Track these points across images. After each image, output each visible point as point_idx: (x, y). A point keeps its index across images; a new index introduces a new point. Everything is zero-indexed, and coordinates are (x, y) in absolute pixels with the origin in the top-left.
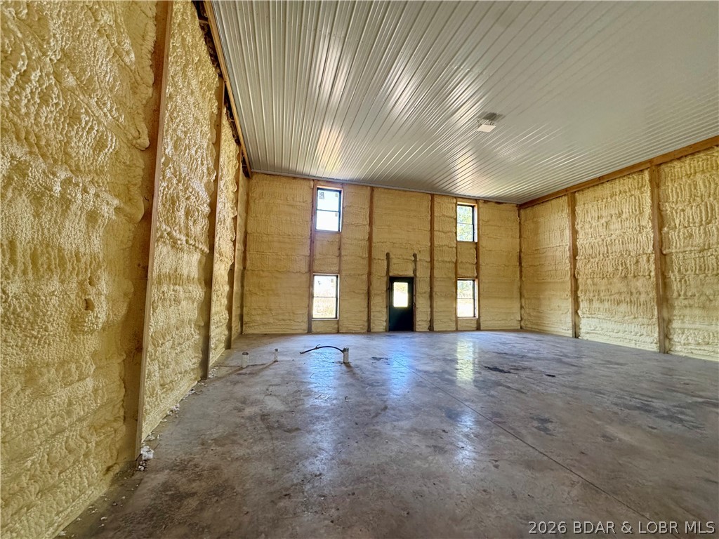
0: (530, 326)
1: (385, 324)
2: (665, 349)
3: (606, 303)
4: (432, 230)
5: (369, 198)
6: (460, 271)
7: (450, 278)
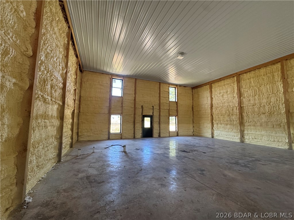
0: (197, 134)
1: (141, 135)
2: (242, 141)
3: (223, 124)
4: (160, 97)
5: (134, 83)
6: (170, 113)
7: (167, 116)
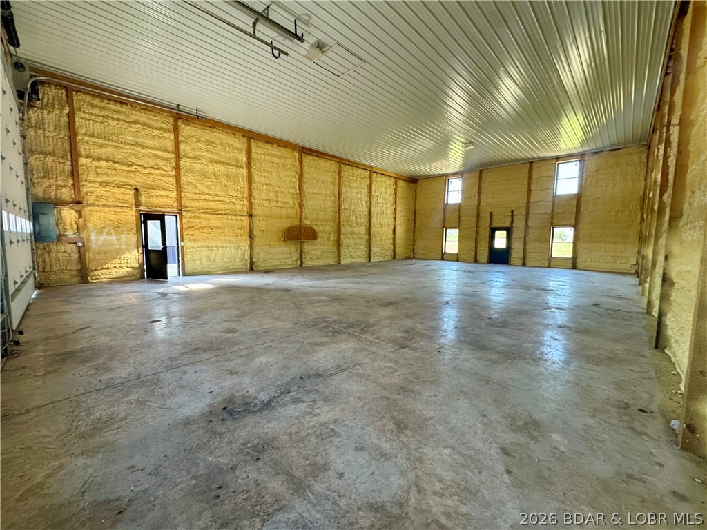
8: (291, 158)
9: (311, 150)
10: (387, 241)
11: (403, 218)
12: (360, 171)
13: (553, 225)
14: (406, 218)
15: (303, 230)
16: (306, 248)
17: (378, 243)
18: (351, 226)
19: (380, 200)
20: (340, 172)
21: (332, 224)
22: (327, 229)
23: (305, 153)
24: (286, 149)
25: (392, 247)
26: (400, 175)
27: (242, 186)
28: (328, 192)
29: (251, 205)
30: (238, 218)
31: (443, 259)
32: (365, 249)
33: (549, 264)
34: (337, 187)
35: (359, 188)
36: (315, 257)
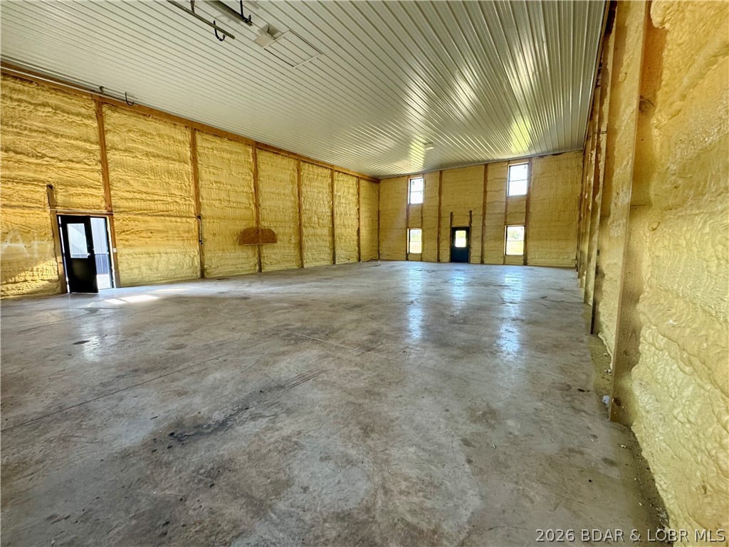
8: (245, 154)
9: (266, 146)
10: (351, 242)
11: (367, 219)
12: (320, 170)
13: (507, 224)
14: (370, 219)
15: (260, 232)
16: (264, 251)
17: (342, 245)
18: (313, 227)
19: (343, 201)
20: (299, 170)
21: (292, 225)
22: (287, 230)
23: (260, 149)
24: (238, 144)
25: (357, 248)
26: (363, 175)
27: (187, 184)
28: (287, 192)
29: (199, 206)
30: (184, 219)
31: (407, 260)
32: (329, 251)
33: (504, 261)
34: (296, 186)
35: (320, 187)
36: (276, 262)
